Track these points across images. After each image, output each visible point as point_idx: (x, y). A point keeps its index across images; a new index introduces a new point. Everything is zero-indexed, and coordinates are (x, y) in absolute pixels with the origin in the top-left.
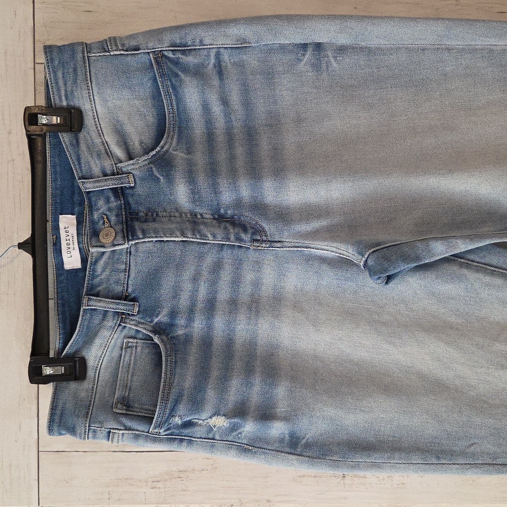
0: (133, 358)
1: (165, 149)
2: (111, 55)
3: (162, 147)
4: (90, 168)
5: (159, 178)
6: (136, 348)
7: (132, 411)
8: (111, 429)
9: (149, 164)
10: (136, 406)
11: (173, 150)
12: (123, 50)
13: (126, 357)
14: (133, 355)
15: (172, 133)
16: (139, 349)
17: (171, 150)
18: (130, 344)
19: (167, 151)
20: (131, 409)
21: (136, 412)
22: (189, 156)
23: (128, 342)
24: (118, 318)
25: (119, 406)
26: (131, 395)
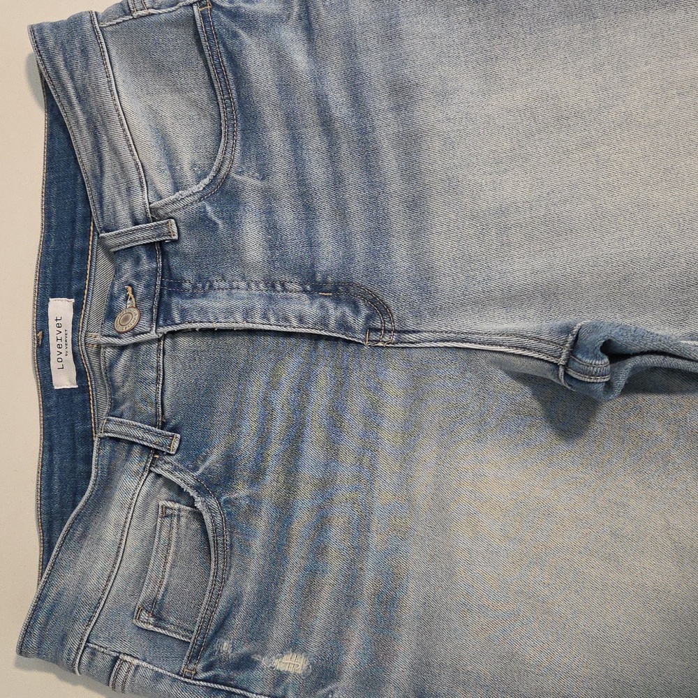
0: (174, 535)
1: (223, 172)
2: (134, 18)
3: (219, 171)
4: (115, 213)
5: (215, 224)
6: (179, 520)
7: (164, 628)
8: (120, 653)
9: (200, 201)
10: (172, 619)
11: (237, 173)
12: (153, 8)
13: (163, 533)
14: (175, 531)
15: (231, 142)
16: (183, 520)
17: (232, 174)
18: (169, 512)
19: (227, 176)
20: (163, 624)
21: (169, 631)
22: (265, 182)
23: (167, 508)
24: (148, 458)
25: (144, 615)
26: (167, 600)
